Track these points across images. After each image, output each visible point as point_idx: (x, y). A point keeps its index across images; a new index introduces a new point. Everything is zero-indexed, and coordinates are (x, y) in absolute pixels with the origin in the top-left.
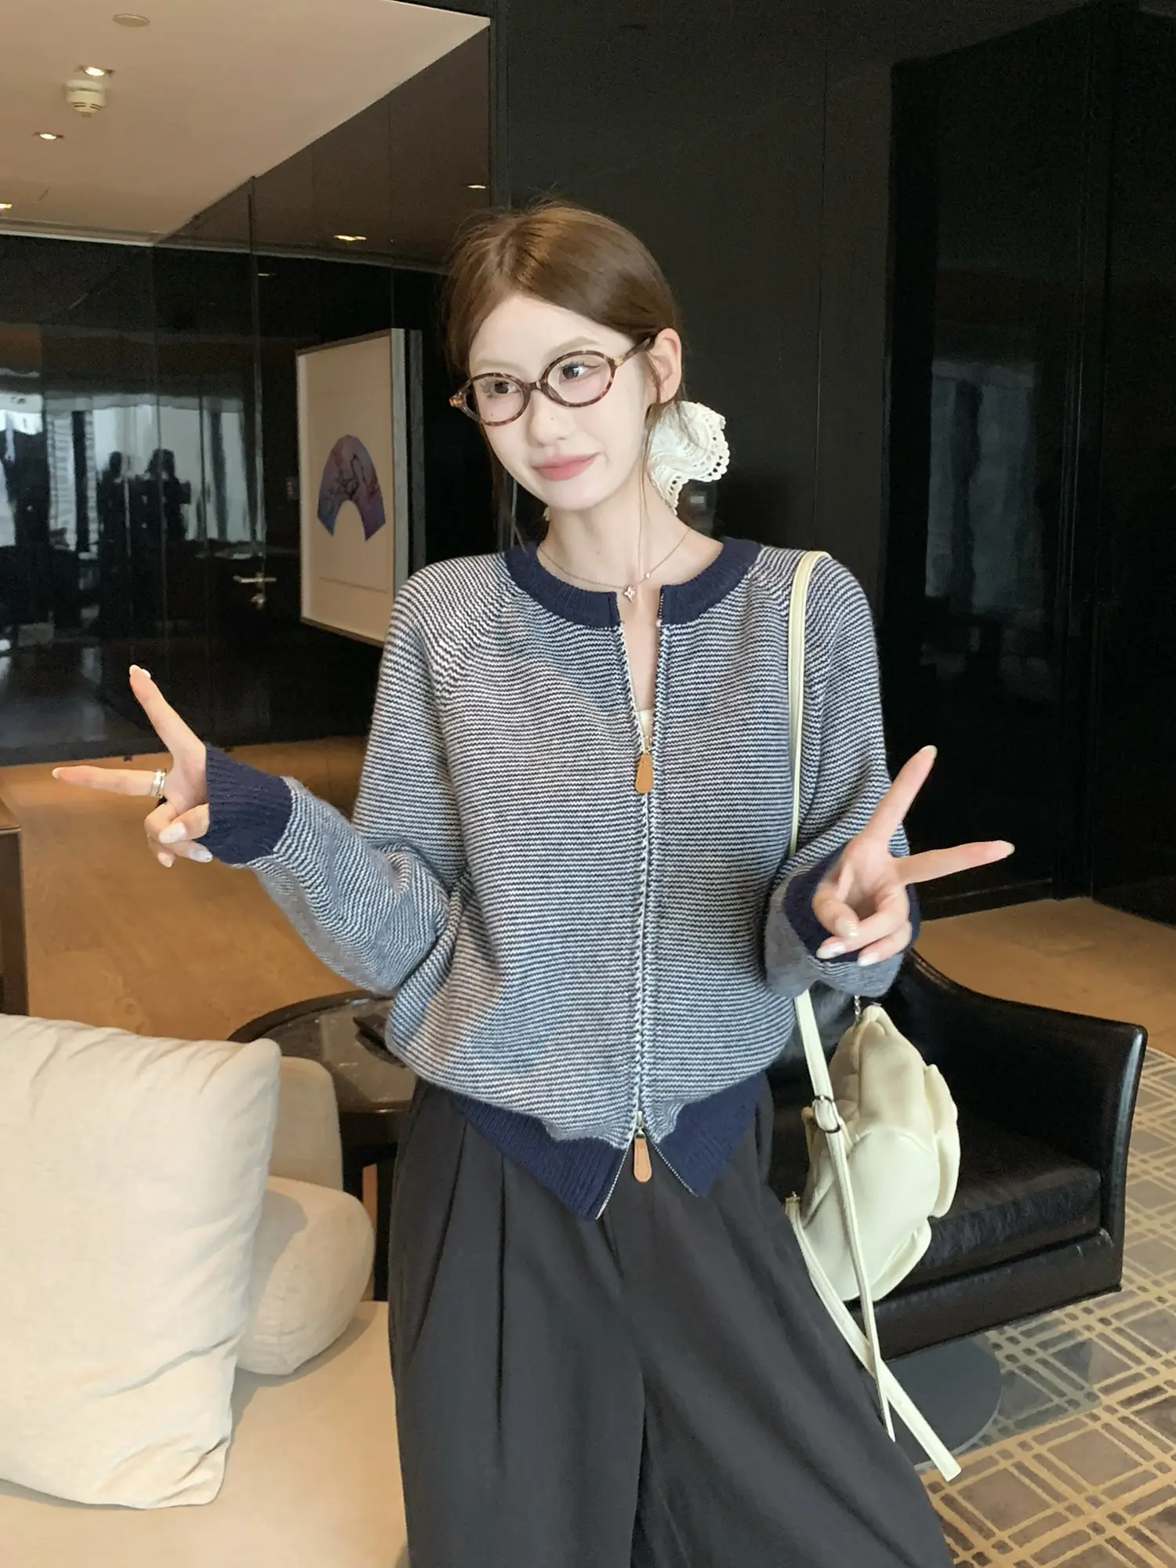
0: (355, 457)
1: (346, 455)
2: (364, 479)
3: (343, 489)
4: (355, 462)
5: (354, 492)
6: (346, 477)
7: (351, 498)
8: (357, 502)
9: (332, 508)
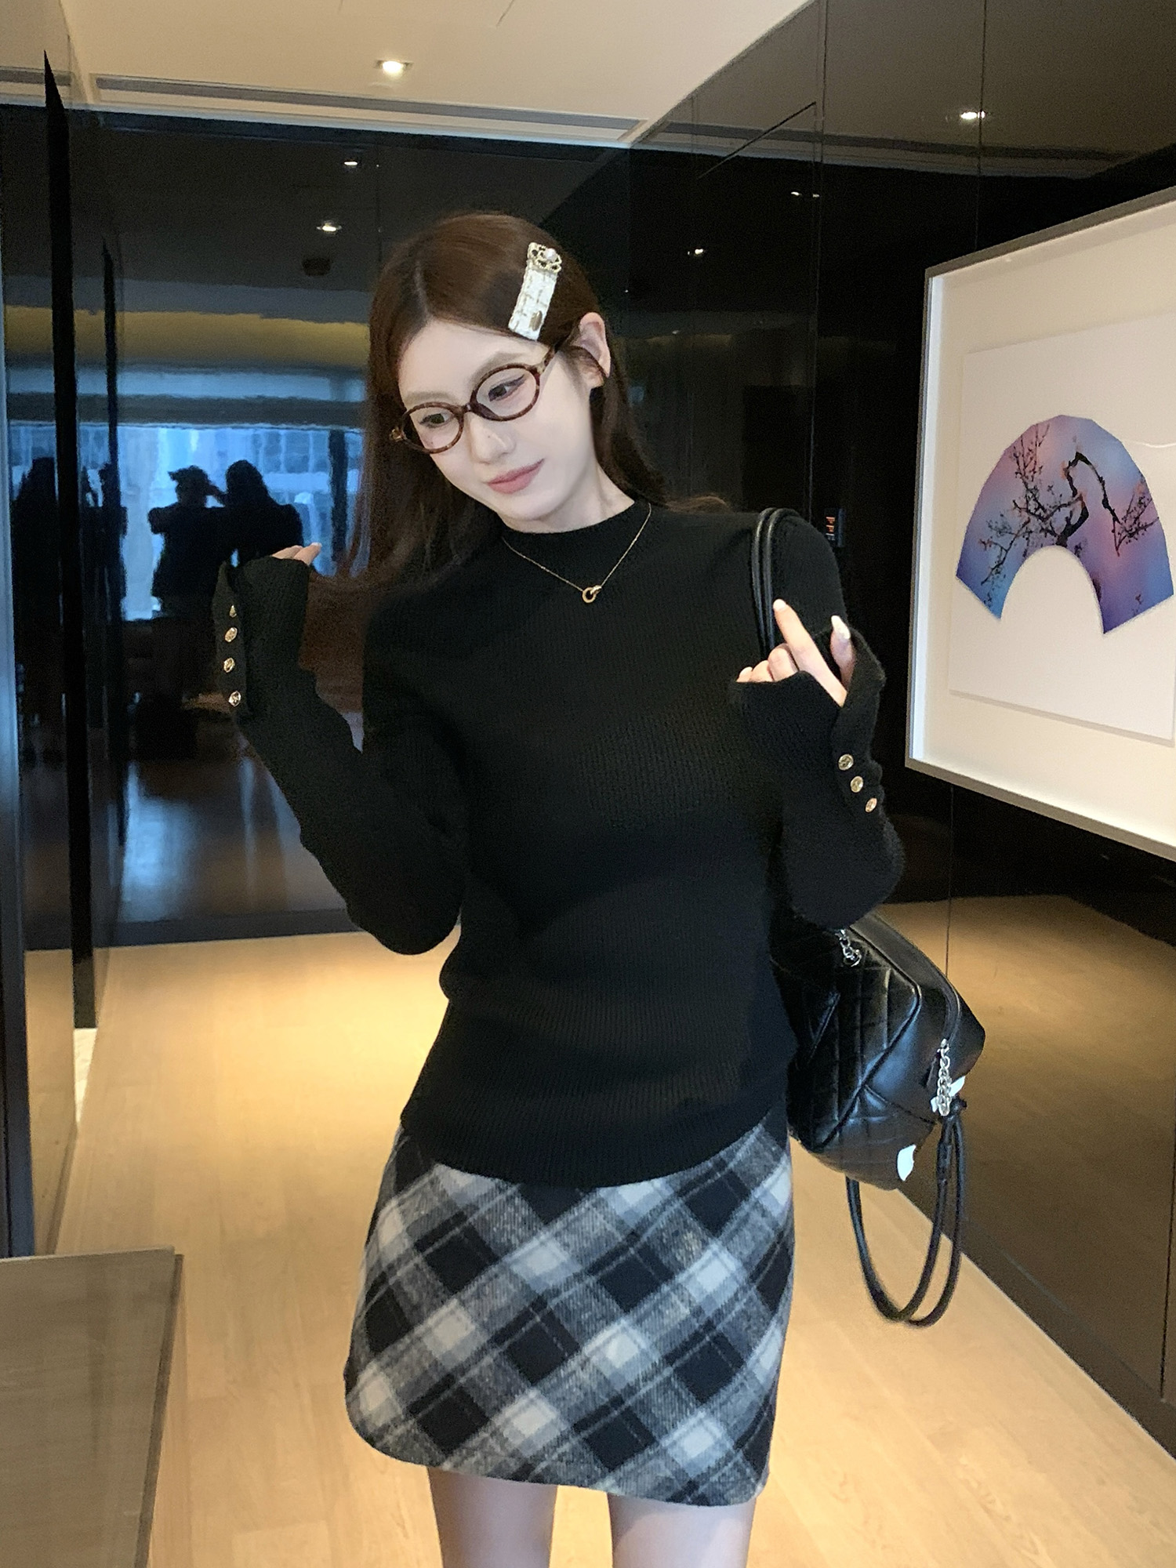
0: (1080, 457)
1: (1051, 456)
2: (1105, 503)
3: (1035, 524)
4: (1080, 471)
5: (1070, 529)
6: (1045, 499)
7: (1062, 542)
8: (1077, 551)
9: (1000, 563)
